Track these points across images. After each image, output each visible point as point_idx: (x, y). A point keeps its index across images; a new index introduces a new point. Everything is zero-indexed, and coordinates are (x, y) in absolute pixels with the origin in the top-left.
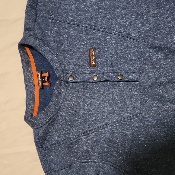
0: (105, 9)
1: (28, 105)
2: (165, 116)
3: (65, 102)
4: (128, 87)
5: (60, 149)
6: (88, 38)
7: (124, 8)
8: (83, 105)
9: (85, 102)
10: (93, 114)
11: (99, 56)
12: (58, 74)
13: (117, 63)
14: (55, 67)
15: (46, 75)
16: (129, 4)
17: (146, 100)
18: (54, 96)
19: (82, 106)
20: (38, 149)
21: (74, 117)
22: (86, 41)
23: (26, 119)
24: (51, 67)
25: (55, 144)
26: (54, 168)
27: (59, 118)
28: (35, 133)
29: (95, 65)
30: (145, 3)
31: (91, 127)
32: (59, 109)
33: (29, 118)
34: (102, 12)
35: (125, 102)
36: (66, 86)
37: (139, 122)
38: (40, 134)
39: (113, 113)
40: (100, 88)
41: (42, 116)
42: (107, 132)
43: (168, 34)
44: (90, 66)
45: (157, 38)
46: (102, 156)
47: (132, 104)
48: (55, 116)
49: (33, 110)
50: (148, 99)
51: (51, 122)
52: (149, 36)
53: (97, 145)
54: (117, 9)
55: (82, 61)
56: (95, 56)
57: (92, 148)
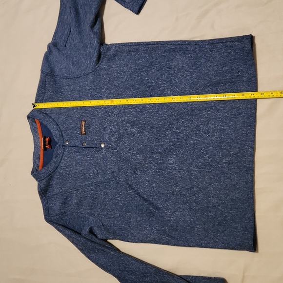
0: (93, 89)
1: (34, 162)
2: (136, 182)
3: (63, 161)
4: (108, 153)
5: (58, 199)
6: (81, 112)
7: (107, 89)
8: (76, 165)
9: (77, 163)
10: (82, 173)
11: (88, 127)
12: (56, 140)
13: (102, 133)
14: (54, 134)
15: (47, 139)
16: (112, 85)
17: (122, 166)
18: (54, 156)
19: (74, 166)
20: (41, 198)
21: (68, 175)
22: (79, 114)
23: (32, 173)
24: (51, 133)
25: (55, 195)
26: (52, 214)
27: (57, 174)
28: (38, 185)
29: (85, 134)
30: (124, 85)
31: (80, 184)
32: (58, 167)
33: (35, 173)
34: (91, 92)
35: (107, 166)
36: (63, 149)
37: (116, 184)
38: (42, 186)
39: (98, 174)
40: (88, 153)
41: (44, 171)
42: (92, 189)
43: (141, 112)
44: (82, 134)
45: (132, 114)
46: (88, 209)
47: (112, 169)
48: (54, 172)
49: (39, 167)
50: (124, 165)
51: (50, 177)
52: (126, 112)
53: (85, 200)
54: (103, 89)
55: (76, 130)
56: (85, 126)
57: (80, 202)
